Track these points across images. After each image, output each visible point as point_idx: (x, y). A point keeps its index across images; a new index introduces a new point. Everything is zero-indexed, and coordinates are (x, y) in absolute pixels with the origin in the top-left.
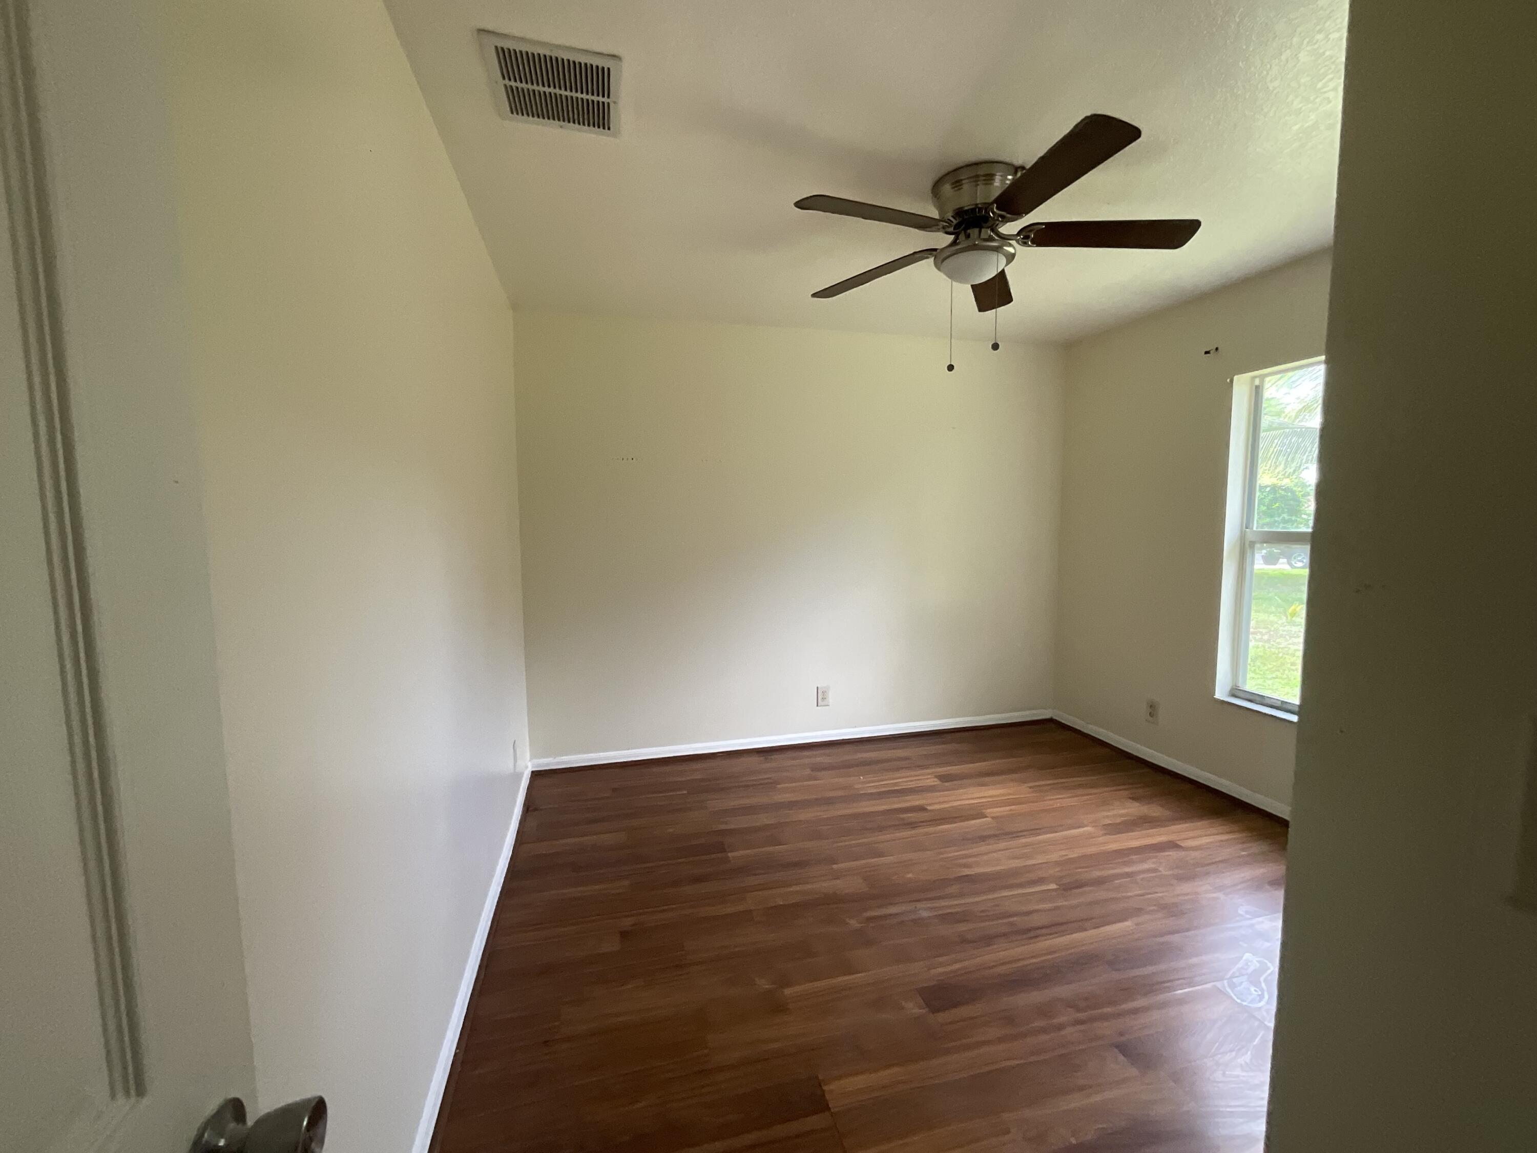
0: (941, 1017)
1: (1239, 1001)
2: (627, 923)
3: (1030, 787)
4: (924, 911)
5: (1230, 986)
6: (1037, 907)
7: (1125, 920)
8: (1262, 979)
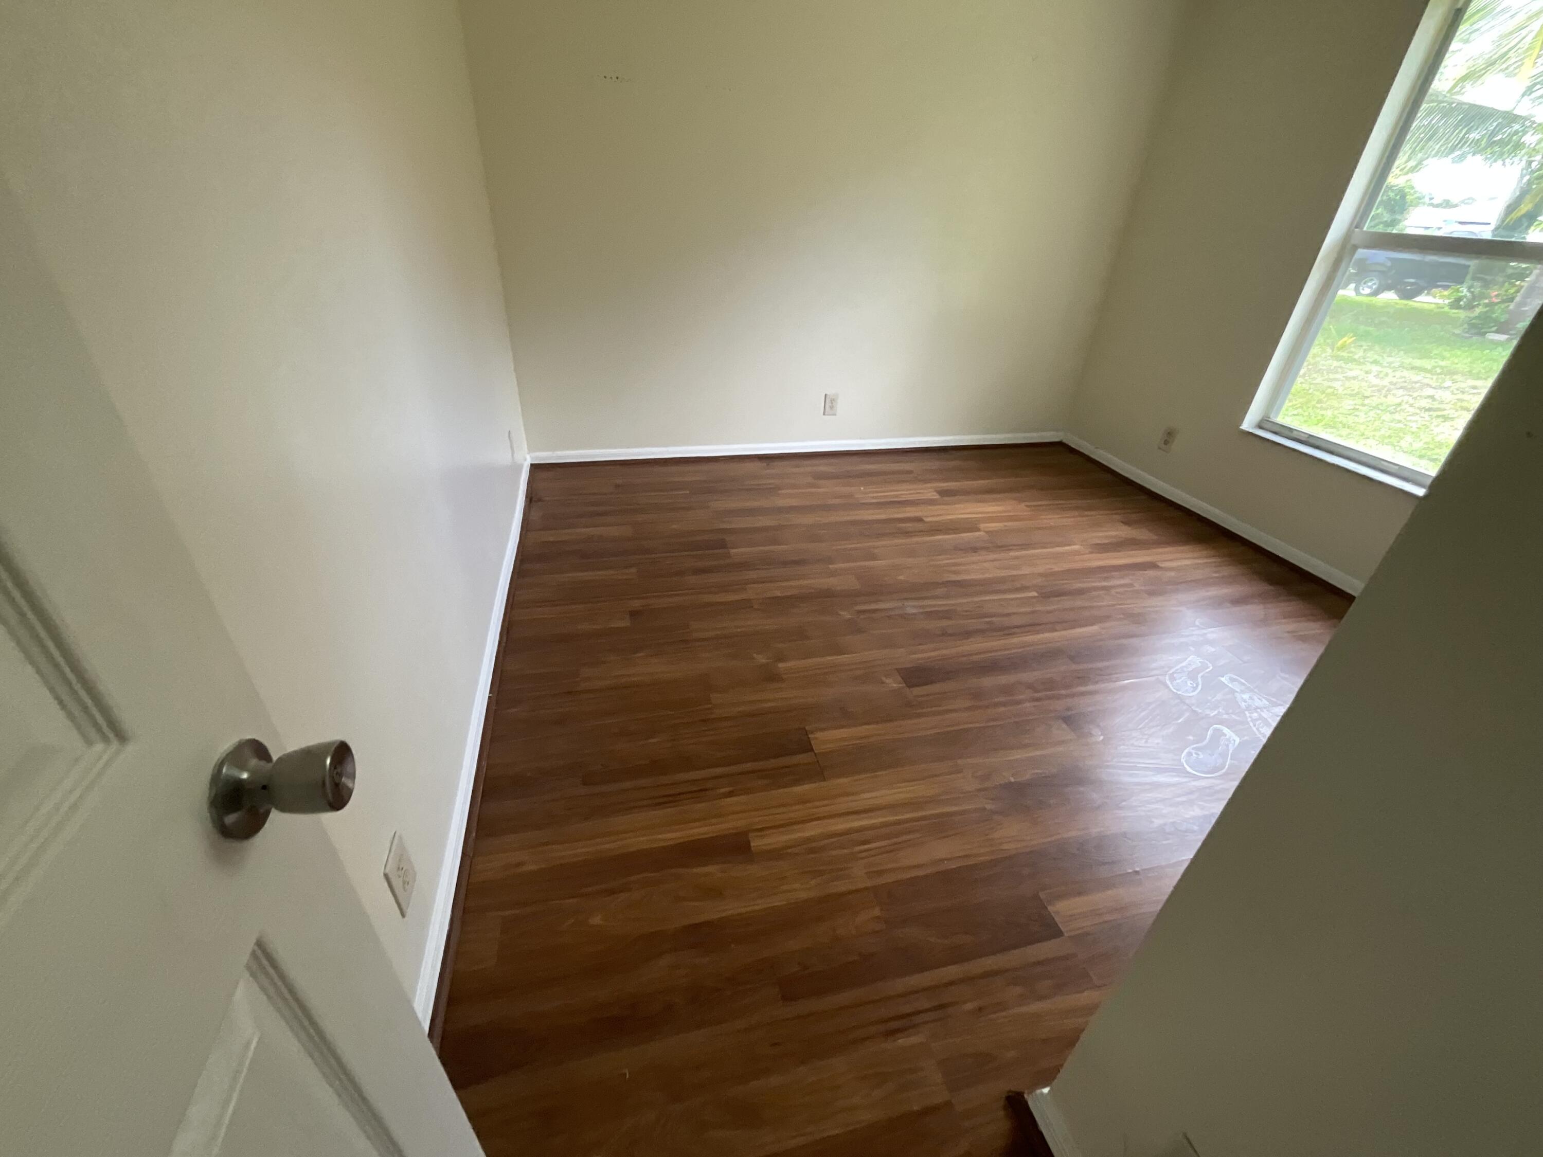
0: (917, 691)
1: (1174, 691)
2: (636, 604)
3: (1027, 506)
4: (911, 608)
5: (1170, 679)
6: (1015, 611)
7: (1092, 624)
8: (1200, 676)
